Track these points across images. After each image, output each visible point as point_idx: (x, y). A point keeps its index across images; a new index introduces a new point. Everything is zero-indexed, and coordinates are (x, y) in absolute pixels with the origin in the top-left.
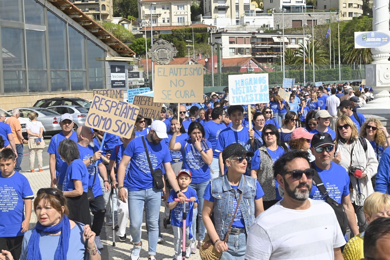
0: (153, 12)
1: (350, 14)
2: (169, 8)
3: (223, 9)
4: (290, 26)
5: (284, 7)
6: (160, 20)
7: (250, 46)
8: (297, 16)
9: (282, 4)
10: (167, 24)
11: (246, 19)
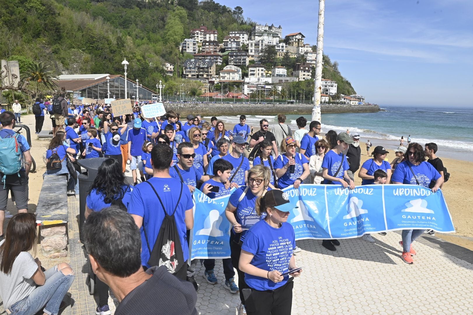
0: (223, 75)
1: (304, 78)
2: (229, 74)
3: (253, 74)
4: (278, 82)
5: (277, 75)
6: (226, 78)
7: (256, 89)
8: (281, 78)
9: (276, 73)
10: (228, 79)
11: (261, 78)
